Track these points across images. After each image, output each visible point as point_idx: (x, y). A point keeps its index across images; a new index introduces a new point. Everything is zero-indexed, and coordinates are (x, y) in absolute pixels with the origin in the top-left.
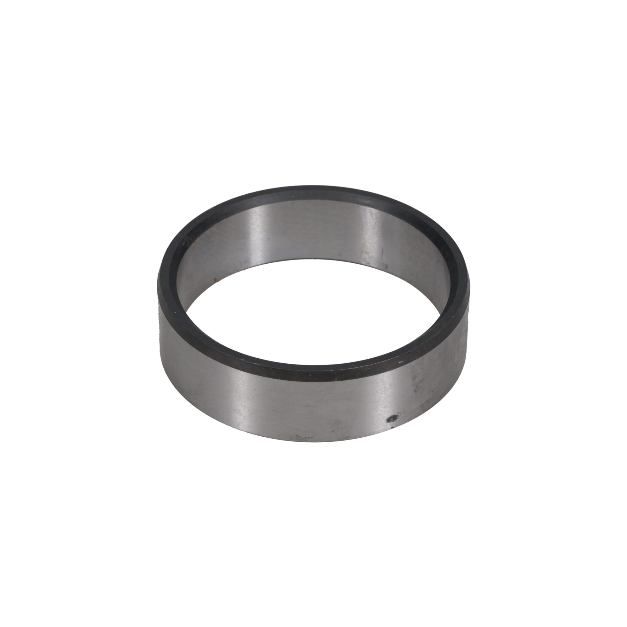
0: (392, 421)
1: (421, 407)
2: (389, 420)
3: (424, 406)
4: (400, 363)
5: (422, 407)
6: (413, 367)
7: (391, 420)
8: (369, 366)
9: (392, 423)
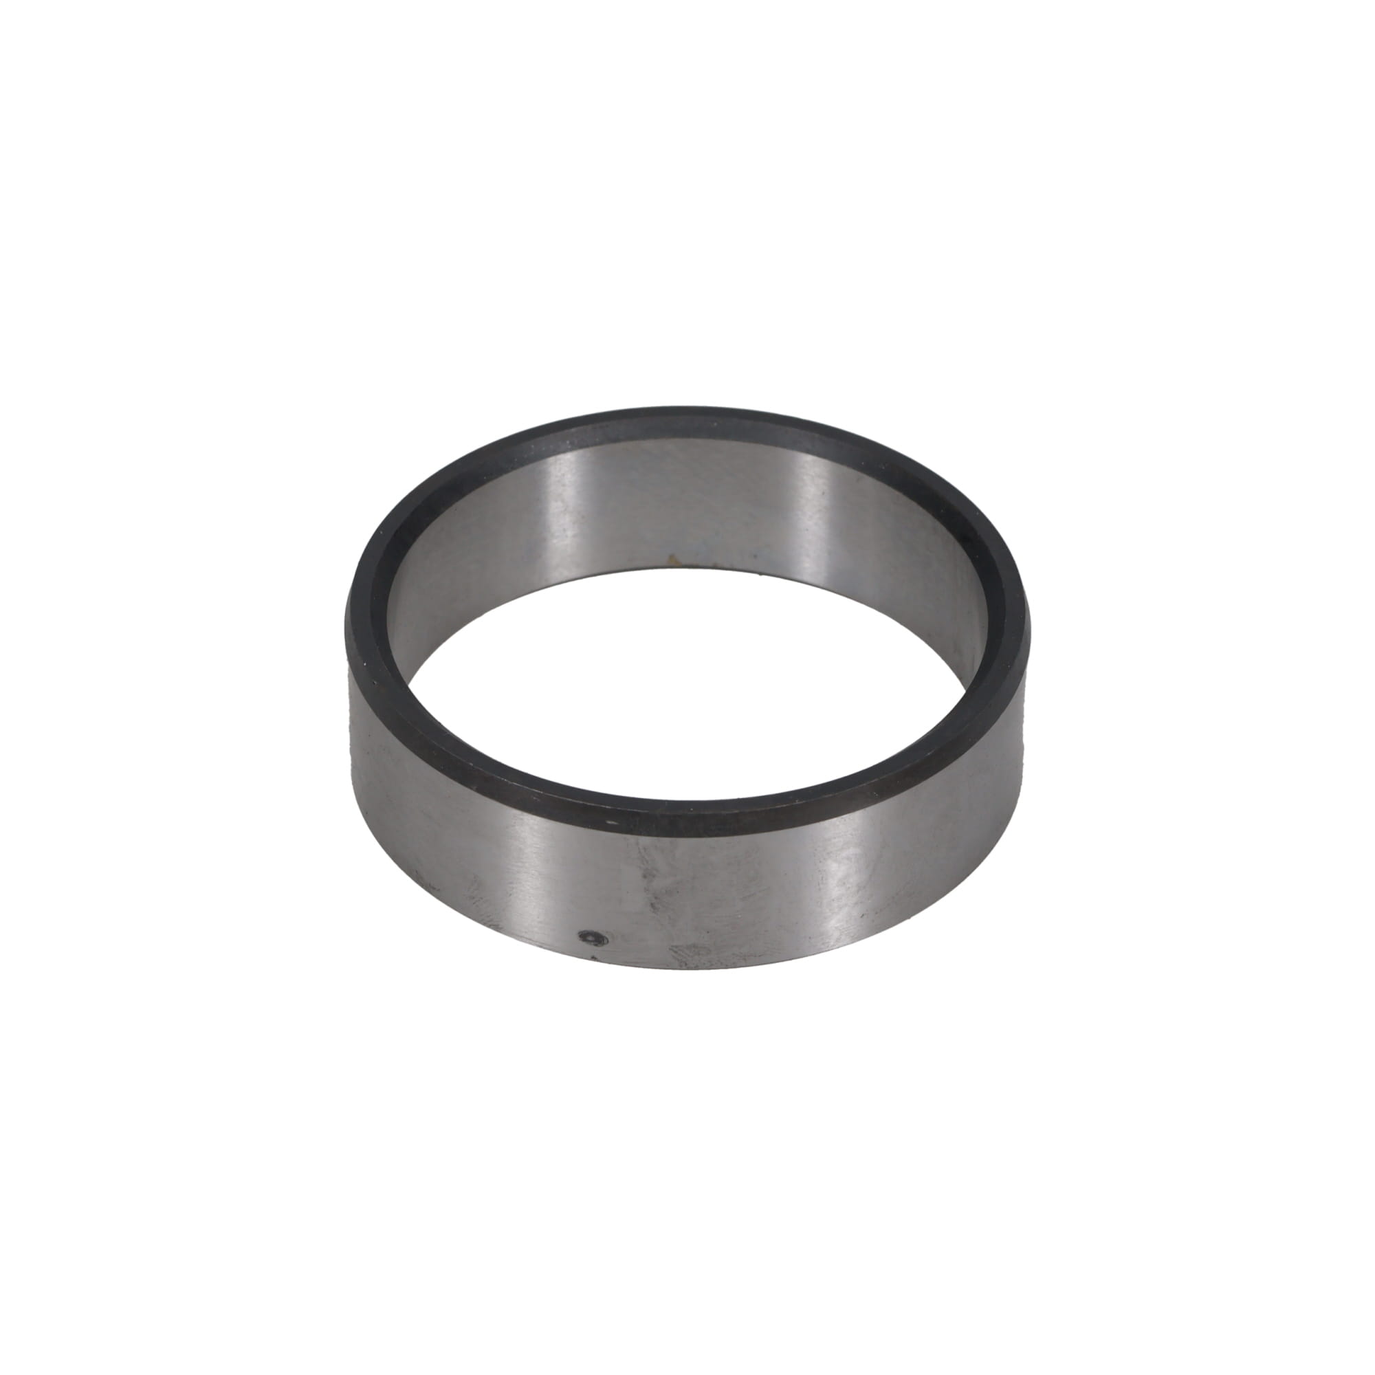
0: (592, 943)
1: (670, 949)
2: (584, 936)
3: (681, 953)
4: (609, 822)
5: (676, 952)
6: (645, 849)
7: (590, 938)
8: (542, 794)
9: (590, 948)
